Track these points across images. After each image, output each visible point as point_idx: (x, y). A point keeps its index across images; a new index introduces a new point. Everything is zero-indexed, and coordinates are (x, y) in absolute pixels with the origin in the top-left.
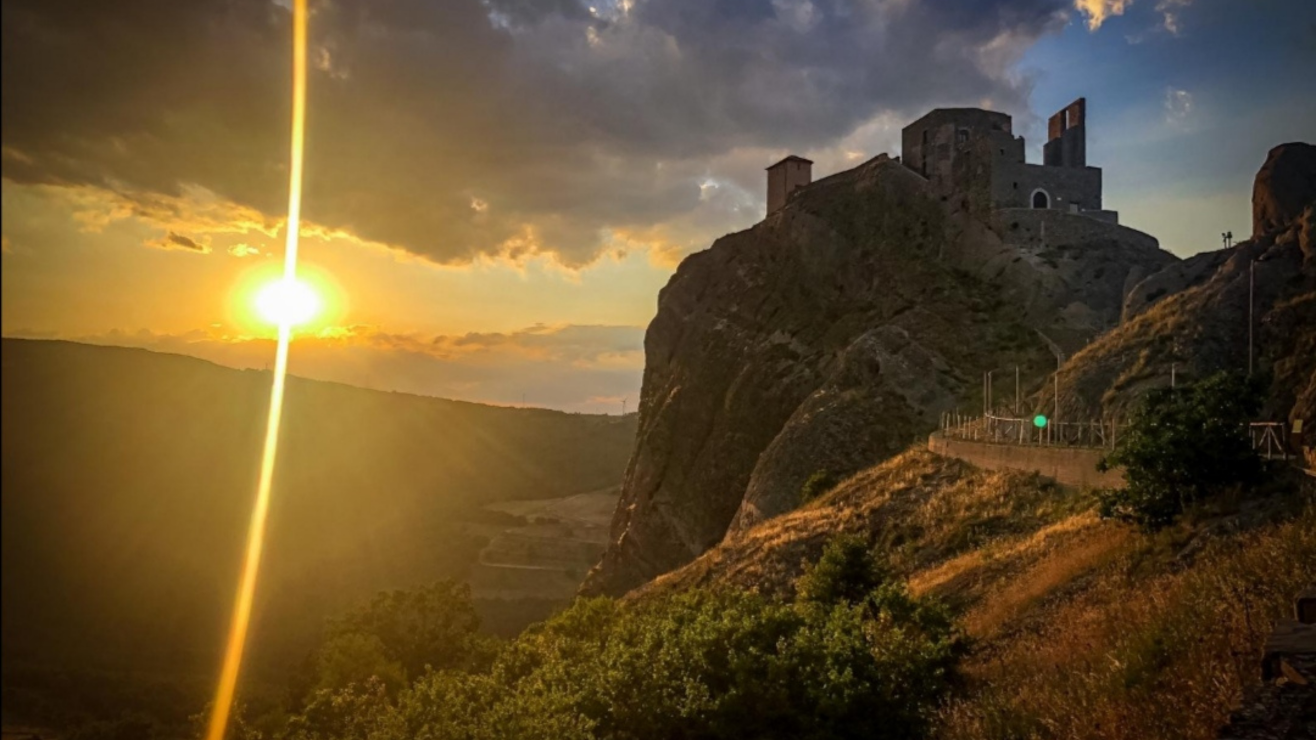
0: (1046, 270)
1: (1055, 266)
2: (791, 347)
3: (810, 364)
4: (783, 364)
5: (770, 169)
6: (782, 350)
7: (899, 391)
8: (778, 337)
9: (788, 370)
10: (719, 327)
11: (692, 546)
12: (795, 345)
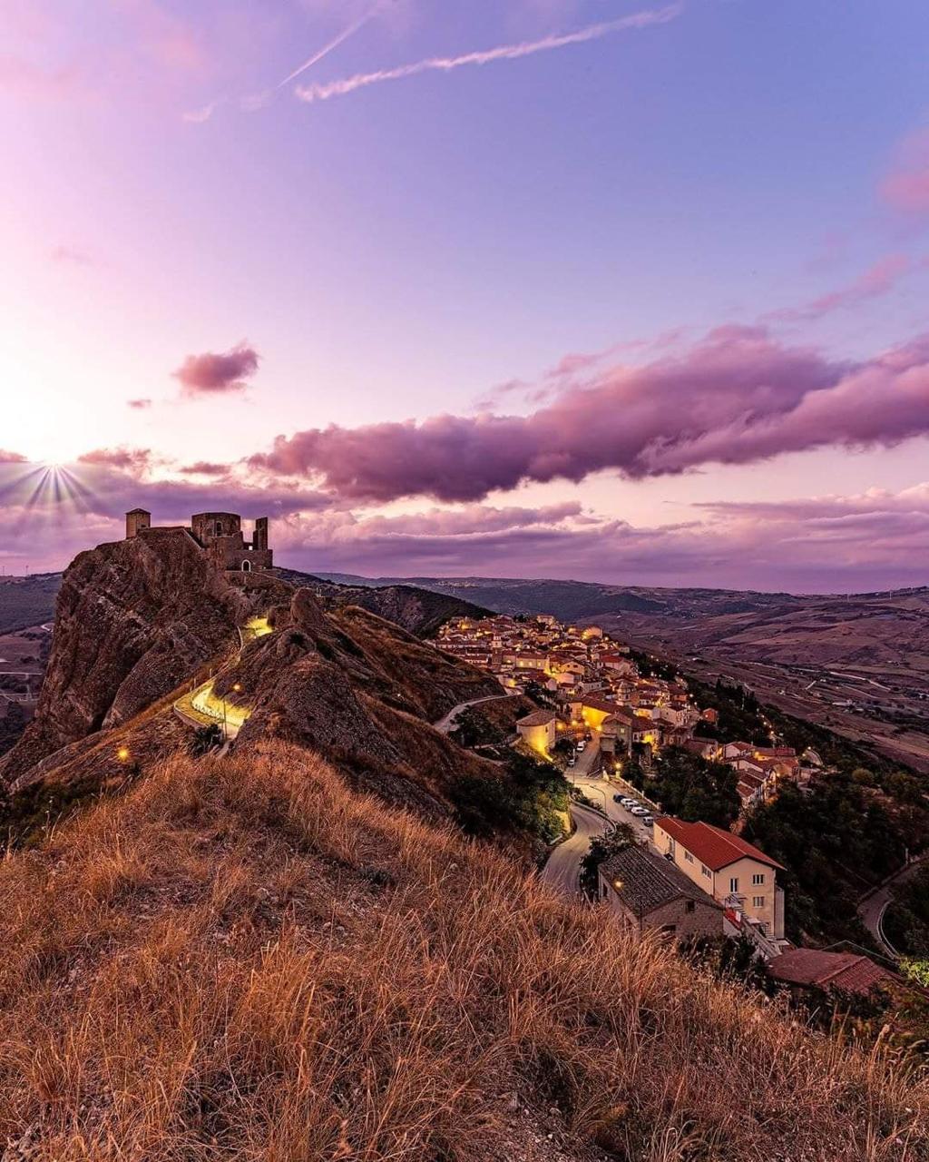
0: (245, 599)
1: (248, 597)
2: (138, 621)
3: (147, 632)
4: (134, 630)
5: (127, 514)
6: (133, 623)
7: (181, 656)
8: (131, 614)
9: (137, 634)
10: (100, 602)
11: (88, 718)
12: (139, 620)
